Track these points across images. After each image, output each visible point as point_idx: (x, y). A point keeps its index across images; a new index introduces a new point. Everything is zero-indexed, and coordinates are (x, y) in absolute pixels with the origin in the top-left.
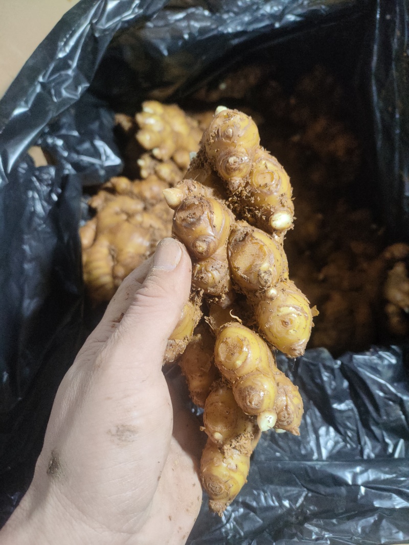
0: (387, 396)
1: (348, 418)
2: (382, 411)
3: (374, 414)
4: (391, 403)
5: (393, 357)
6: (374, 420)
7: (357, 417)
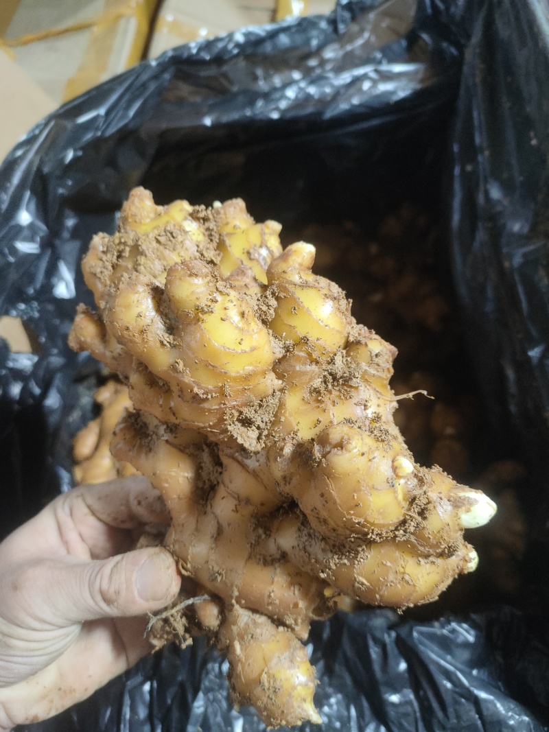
0: (457, 690)
1: (406, 715)
2: (451, 710)
3: (440, 714)
4: (463, 700)
5: (472, 632)
6: (439, 721)
7: (418, 714)
